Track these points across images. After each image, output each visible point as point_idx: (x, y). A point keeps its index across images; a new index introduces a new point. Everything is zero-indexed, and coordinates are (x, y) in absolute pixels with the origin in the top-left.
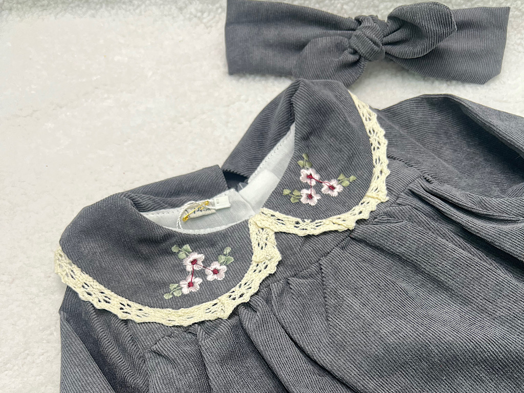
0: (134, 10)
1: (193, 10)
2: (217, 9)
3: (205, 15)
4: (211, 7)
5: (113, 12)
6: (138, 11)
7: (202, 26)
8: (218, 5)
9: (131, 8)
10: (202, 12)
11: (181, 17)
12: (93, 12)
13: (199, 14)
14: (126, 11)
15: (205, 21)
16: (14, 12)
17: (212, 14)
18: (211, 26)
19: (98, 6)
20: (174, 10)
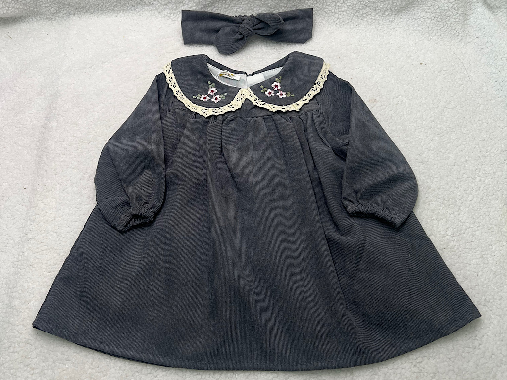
0: (137, 13)
1: (166, 14)
2: (177, 12)
3: (172, 15)
4: (174, 12)
5: (126, 14)
6: (139, 14)
7: (170, 20)
8: (177, 11)
9: (135, 12)
10: (171, 14)
11: (160, 16)
12: (116, 14)
13: (169, 15)
14: (133, 14)
15: (172, 18)
16: (76, 16)
17: (175, 15)
18: (175, 20)
19: (118, 12)
20: (157, 13)
